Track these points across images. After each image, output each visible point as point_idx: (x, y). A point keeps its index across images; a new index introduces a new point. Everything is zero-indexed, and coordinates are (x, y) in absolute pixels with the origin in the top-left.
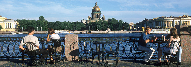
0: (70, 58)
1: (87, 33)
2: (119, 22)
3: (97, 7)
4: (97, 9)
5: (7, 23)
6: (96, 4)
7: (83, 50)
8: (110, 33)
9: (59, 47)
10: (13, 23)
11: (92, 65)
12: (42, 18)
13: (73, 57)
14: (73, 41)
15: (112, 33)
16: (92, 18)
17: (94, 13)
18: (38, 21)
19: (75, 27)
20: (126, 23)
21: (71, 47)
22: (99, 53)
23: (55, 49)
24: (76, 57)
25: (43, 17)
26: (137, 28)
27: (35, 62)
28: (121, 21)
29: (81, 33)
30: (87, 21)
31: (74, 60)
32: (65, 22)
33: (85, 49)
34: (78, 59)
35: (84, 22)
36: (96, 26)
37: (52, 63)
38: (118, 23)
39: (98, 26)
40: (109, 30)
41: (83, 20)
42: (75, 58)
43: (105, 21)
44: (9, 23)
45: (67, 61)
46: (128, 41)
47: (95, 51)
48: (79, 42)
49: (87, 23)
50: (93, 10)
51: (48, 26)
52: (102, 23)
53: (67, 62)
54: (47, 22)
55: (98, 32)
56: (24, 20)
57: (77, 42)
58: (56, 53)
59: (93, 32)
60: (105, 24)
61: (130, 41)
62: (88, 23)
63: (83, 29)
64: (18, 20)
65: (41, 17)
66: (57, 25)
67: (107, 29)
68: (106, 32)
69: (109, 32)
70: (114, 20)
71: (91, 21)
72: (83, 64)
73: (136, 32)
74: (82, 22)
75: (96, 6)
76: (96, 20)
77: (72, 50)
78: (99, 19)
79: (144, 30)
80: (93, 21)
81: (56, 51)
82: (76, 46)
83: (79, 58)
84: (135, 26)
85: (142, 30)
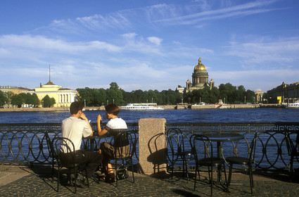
0: (148, 168)
1: (186, 108)
2: (237, 89)
3: (202, 65)
4: (202, 69)
5: (63, 94)
6: (199, 61)
7: (176, 152)
8: (223, 107)
9: (124, 148)
10: (71, 94)
11: (195, 187)
12: (114, 85)
13: (155, 166)
14: (156, 132)
15: (226, 107)
16: (194, 84)
17: (196, 75)
18: (108, 89)
19: (167, 99)
20: (249, 91)
21: (150, 145)
22: (210, 162)
23: (115, 153)
24: (161, 166)
25: (115, 83)
26: (269, 99)
27: (73, 179)
28: (241, 87)
29: (176, 108)
30: (185, 88)
31: (157, 171)
32: (150, 91)
33: (179, 149)
34: (165, 170)
35: (181, 91)
36: (200, 96)
37: (109, 179)
38: (236, 91)
39: (203, 96)
40: (221, 102)
41: (179, 87)
42: (158, 168)
43: (214, 88)
44: (65, 94)
45: (143, 173)
46: (274, 131)
47: (200, 157)
48: (167, 133)
49: (185, 91)
50: (195, 71)
51: (124, 97)
52: (209, 92)
53: (143, 176)
54: (122, 91)
55: (203, 105)
56: (87, 89)
57: (162, 134)
58: (118, 159)
59: (195, 106)
60: (215, 93)
61: (277, 132)
62: (187, 91)
63: (178, 101)
64: (78, 90)
65: (112, 84)
66: (138, 96)
67: (218, 102)
68: (216, 106)
69: (221, 106)
70: (229, 85)
71: (192, 89)
72: (174, 184)
73: (266, 105)
74: (177, 91)
75: (200, 65)
76: (201, 86)
77: (154, 151)
78: (205, 85)
79: (280, 102)
80: (195, 88)
81: (118, 155)
82: (162, 143)
83: (168, 167)
84: (265, 96)
85: (277, 102)
